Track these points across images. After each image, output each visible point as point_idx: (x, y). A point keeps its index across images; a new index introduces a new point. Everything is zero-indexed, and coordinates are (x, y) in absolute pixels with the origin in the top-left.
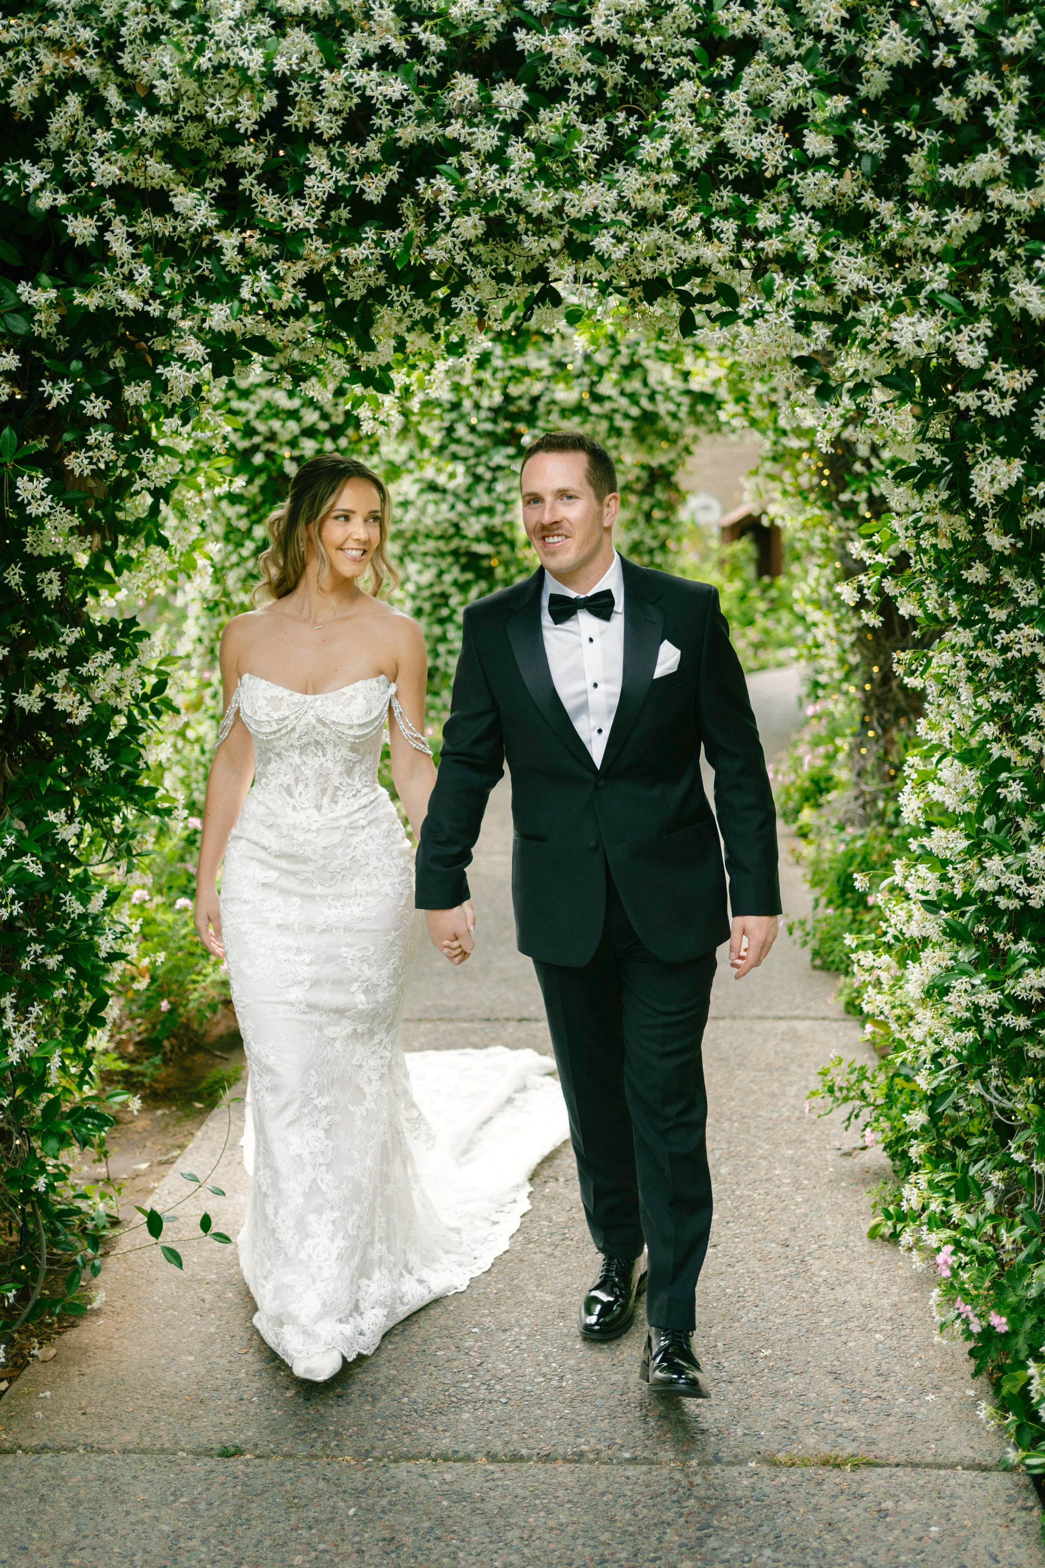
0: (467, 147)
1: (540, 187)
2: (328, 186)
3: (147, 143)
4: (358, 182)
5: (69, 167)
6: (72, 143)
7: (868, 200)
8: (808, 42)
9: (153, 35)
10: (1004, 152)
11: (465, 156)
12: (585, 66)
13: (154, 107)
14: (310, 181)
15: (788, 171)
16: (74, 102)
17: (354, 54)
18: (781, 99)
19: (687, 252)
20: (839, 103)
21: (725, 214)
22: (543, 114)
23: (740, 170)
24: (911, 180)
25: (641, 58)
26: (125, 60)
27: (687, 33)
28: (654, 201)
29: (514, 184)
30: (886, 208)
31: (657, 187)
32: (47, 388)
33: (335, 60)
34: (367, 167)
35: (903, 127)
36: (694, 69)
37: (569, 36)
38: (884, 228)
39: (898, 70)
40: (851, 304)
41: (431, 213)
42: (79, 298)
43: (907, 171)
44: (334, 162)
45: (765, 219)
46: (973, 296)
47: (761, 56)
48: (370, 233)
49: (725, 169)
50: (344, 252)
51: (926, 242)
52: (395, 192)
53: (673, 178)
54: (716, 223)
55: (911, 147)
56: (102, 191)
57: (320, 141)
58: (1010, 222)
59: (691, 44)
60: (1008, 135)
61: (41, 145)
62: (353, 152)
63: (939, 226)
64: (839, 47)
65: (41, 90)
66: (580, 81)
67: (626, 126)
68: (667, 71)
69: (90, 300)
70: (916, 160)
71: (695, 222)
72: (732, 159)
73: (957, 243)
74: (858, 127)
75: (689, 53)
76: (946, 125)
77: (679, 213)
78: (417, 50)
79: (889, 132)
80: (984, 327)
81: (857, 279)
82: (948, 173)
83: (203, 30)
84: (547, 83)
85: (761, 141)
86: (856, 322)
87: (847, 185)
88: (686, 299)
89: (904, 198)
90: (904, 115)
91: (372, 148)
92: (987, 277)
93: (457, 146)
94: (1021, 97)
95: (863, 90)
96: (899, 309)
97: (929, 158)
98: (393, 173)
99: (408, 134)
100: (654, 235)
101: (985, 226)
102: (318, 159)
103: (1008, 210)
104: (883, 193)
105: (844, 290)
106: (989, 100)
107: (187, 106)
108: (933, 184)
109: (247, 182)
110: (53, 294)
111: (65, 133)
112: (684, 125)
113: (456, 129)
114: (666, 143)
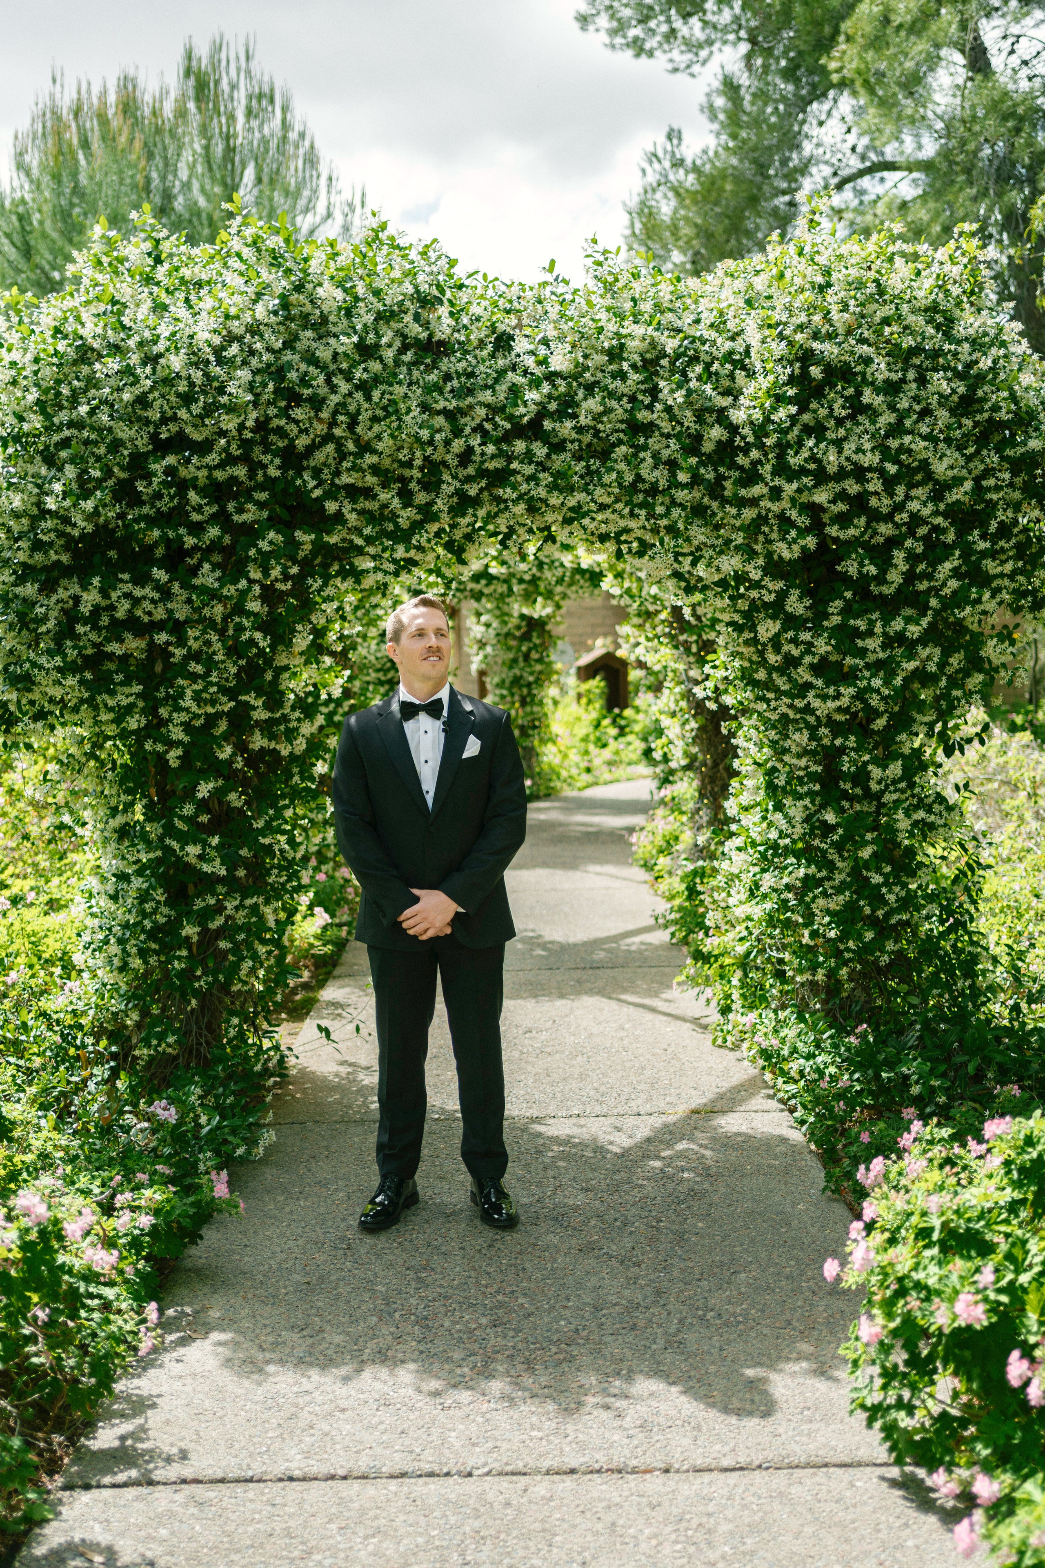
0: (519, 473)
1: (556, 493)
2: (452, 489)
3: (365, 466)
4: (466, 487)
5: (323, 476)
6: (324, 464)
7: (706, 500)
8: (678, 428)
9: (375, 419)
10: (767, 484)
11: (519, 478)
12: (574, 435)
13: (374, 452)
14: (444, 486)
15: (669, 488)
16: (330, 448)
17: (468, 430)
18: (665, 454)
19: (622, 523)
20: (694, 460)
21: (641, 506)
22: (554, 457)
23: (647, 486)
24: (726, 493)
25: (599, 431)
26: (359, 429)
27: (622, 422)
28: (608, 500)
29: (542, 492)
30: (715, 505)
31: (609, 494)
32: (310, 581)
33: (457, 432)
34: (469, 479)
35: (722, 470)
36: (625, 438)
37: (569, 424)
38: (714, 514)
39: (719, 442)
40: (698, 549)
41: (498, 500)
42: (326, 538)
43: (724, 489)
44: (453, 477)
45: (659, 510)
46: (755, 547)
47: (657, 433)
48: (471, 511)
49: (640, 485)
50: (459, 520)
51: (733, 521)
52: (481, 490)
53: (617, 491)
54: (636, 511)
55: (726, 478)
56: (339, 488)
57: (448, 467)
58: (770, 515)
59: (623, 426)
60: (768, 477)
61: (305, 463)
62: (462, 473)
63: (739, 515)
64: (692, 431)
65: (313, 440)
66: (572, 442)
67: (595, 464)
68: (613, 439)
69: (333, 539)
70: (728, 484)
71: (627, 510)
72: (643, 481)
73: (747, 522)
74: (702, 471)
75: (623, 431)
76: (741, 468)
77: (619, 506)
78: (496, 426)
79: (716, 470)
80: (761, 562)
81: (702, 538)
82: (743, 492)
83: (399, 419)
84: (556, 440)
85: (656, 473)
86: (701, 557)
87: (696, 494)
88: (619, 542)
89: (724, 501)
90: (723, 465)
91: (471, 470)
92: (761, 538)
93: (515, 472)
94: (773, 462)
95: (703, 450)
96: (721, 552)
97: (734, 484)
98: (483, 484)
99: (491, 465)
100: (608, 514)
101: (759, 515)
102: (446, 477)
103: (769, 510)
104: (713, 497)
105: (696, 543)
106: (759, 462)
107: (388, 451)
108: (736, 495)
109: (413, 485)
110: (313, 536)
111: (322, 459)
112: (622, 466)
113: (515, 465)
114: (614, 475)
